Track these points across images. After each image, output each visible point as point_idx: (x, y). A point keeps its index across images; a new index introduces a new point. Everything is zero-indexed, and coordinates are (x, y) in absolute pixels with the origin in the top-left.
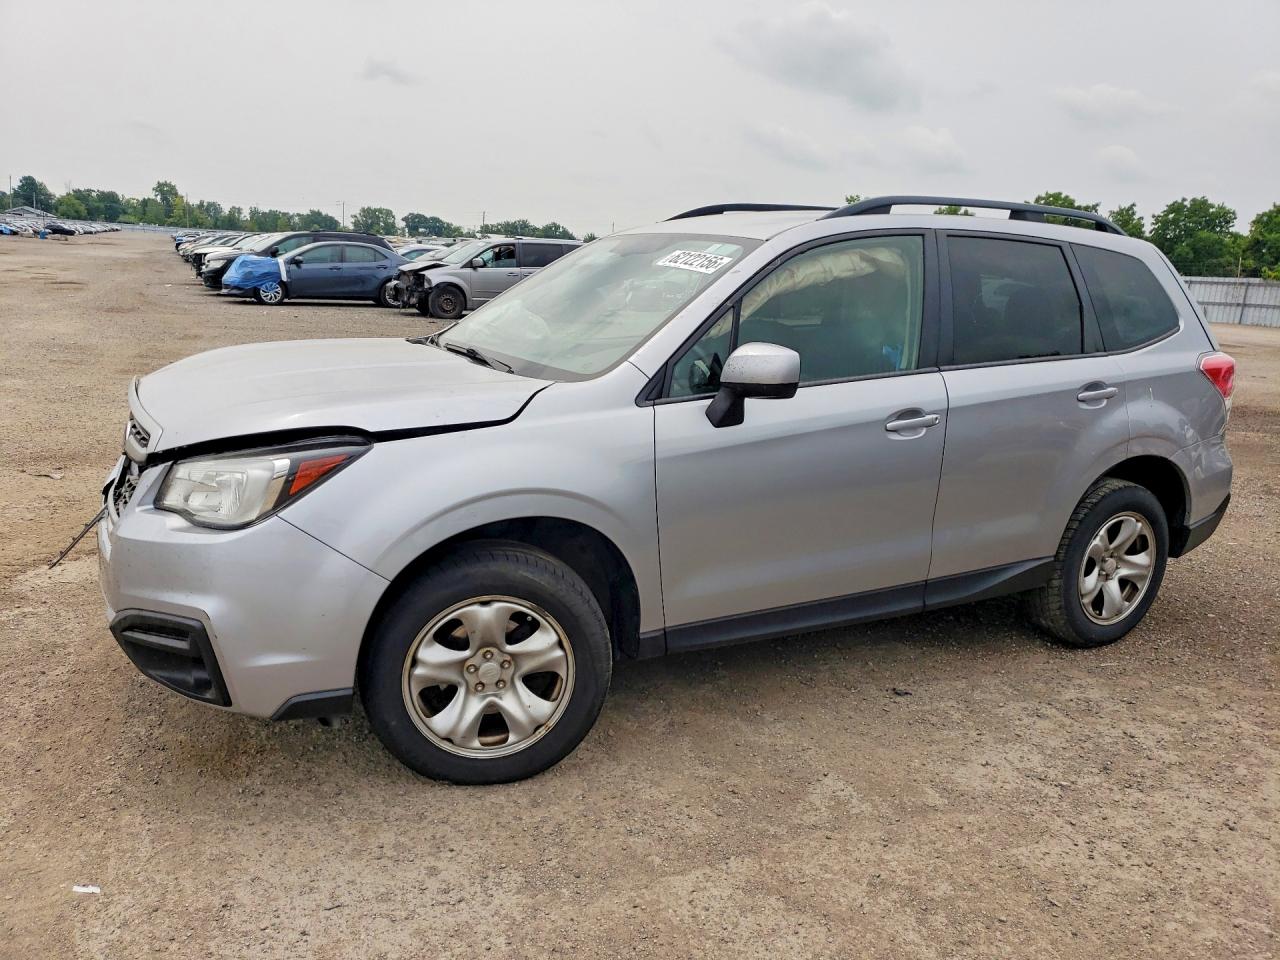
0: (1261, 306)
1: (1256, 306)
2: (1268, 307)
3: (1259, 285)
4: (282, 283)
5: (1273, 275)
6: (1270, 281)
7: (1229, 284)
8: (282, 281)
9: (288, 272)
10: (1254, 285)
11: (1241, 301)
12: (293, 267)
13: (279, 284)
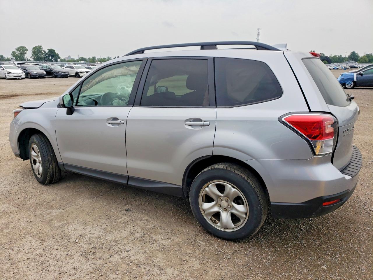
4: (354, 82)
8: (354, 81)
9: (357, 78)
12: (360, 76)
13: (353, 82)
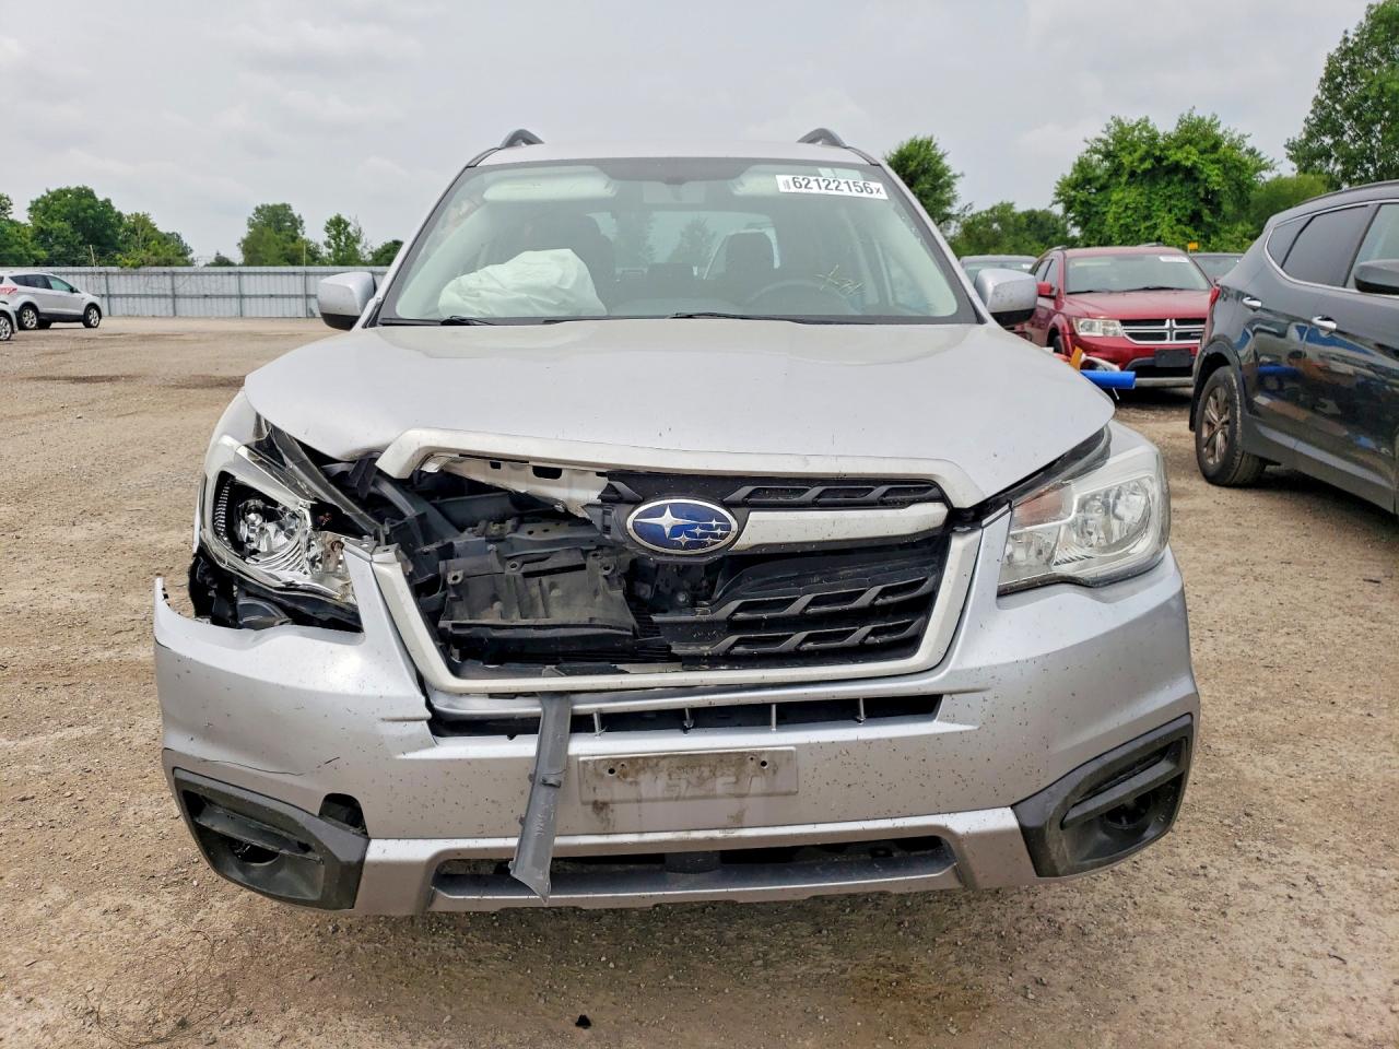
0: (127, 296)
1: (121, 296)
2: (134, 296)
3: (119, 274)
5: (130, 262)
6: (127, 269)
7: (86, 274)
10: (114, 274)
11: (104, 292)
